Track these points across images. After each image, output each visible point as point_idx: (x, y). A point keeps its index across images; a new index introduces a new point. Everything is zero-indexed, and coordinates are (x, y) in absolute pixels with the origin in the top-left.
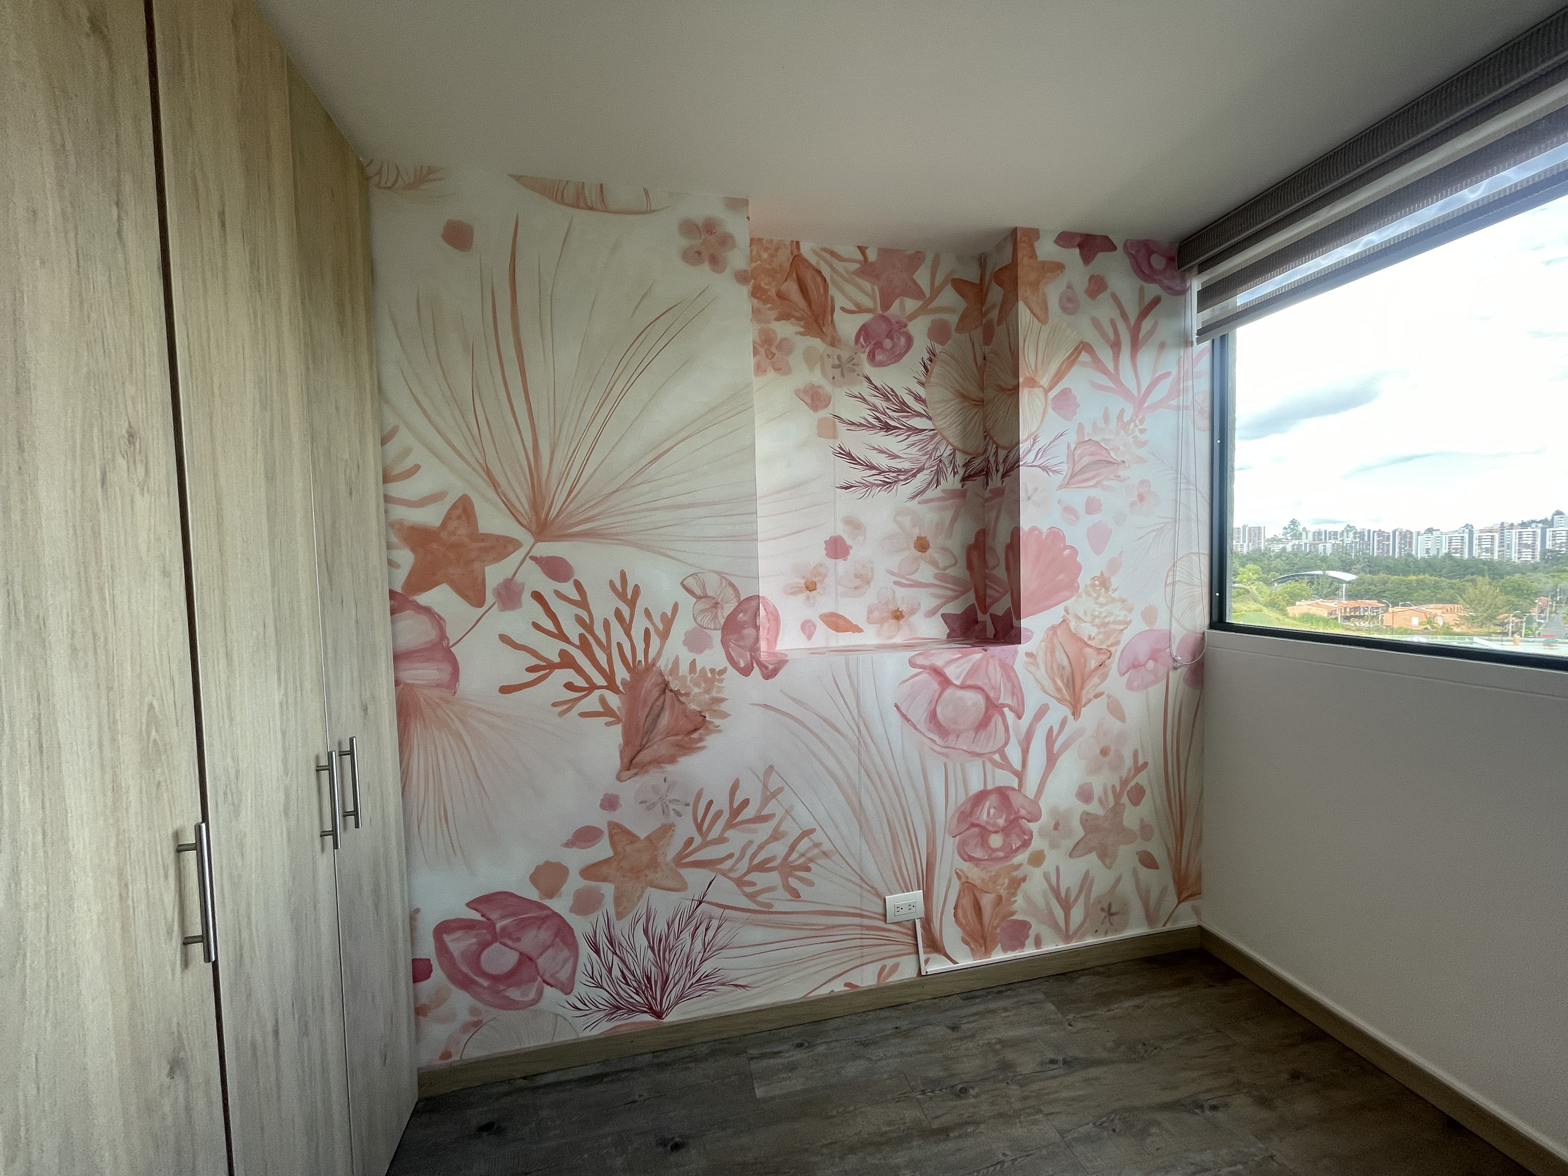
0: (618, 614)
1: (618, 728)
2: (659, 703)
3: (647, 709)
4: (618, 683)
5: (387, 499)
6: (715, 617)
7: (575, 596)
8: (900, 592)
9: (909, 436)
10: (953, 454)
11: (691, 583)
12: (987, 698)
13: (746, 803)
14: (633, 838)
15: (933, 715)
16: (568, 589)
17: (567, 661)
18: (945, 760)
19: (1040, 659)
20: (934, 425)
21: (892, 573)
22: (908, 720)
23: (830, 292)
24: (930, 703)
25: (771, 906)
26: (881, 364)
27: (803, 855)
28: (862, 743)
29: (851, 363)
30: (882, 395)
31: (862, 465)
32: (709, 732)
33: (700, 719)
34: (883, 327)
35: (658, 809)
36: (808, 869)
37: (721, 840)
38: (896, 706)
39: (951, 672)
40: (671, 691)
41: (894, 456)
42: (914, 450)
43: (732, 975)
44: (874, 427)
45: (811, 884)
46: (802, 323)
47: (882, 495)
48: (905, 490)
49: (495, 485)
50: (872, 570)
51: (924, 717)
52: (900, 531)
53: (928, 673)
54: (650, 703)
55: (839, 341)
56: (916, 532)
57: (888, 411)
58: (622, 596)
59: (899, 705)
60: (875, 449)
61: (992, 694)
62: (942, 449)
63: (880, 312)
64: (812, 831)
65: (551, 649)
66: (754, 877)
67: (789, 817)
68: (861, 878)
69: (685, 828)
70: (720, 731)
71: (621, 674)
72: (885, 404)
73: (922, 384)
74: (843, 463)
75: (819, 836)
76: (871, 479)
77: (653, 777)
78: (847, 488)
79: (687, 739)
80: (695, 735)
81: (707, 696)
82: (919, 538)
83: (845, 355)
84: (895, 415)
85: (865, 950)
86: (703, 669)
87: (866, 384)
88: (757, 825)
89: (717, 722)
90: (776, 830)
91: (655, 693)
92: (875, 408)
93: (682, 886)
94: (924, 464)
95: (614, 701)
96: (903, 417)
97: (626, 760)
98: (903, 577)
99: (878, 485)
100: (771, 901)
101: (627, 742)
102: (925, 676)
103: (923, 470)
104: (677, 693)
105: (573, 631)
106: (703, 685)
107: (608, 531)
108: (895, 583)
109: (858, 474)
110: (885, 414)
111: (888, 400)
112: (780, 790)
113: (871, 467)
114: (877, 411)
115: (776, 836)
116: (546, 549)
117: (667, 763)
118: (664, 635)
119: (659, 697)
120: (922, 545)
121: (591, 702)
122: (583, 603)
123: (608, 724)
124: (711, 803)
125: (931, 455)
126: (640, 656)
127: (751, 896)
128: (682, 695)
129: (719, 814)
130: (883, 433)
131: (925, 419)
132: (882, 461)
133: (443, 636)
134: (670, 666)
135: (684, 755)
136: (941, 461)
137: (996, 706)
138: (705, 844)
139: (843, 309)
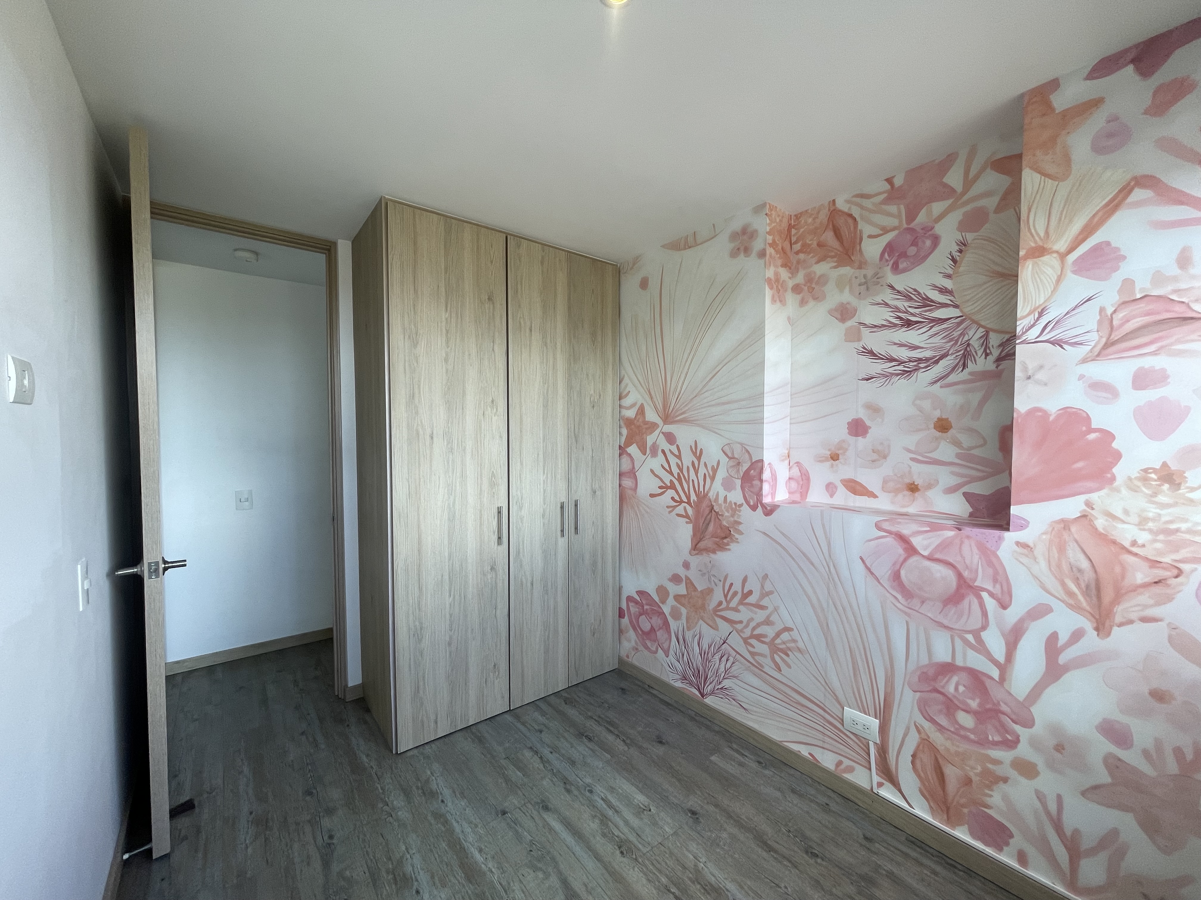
0: (693, 463)
1: (690, 526)
2: (709, 517)
3: (703, 520)
4: (692, 502)
5: (620, 406)
6: (738, 471)
7: (677, 453)
8: (917, 468)
9: (932, 327)
10: (986, 336)
11: (727, 449)
12: (960, 576)
13: (750, 593)
14: (695, 589)
15: (896, 576)
16: (674, 448)
17: (672, 487)
18: (907, 618)
19: (1040, 551)
20: (961, 311)
21: (909, 451)
22: (872, 573)
23: (859, 227)
24: (894, 564)
25: (762, 666)
26: (904, 271)
27: (784, 643)
28: (831, 580)
29: (876, 277)
30: (905, 296)
31: (883, 359)
32: (733, 541)
33: (728, 532)
34: (909, 237)
35: (707, 576)
36: (788, 655)
37: (736, 610)
38: (861, 558)
39: (917, 542)
40: (715, 511)
41: (915, 348)
42: (937, 340)
43: (739, 698)
44: (895, 325)
45: (789, 666)
46: (835, 259)
47: (901, 383)
48: (925, 376)
49: (652, 398)
50: (889, 446)
51: (888, 574)
52: (918, 412)
53: (893, 538)
54: (705, 515)
55: (866, 263)
56: (937, 414)
57: (910, 310)
58: (695, 454)
59: (865, 559)
60: (895, 344)
61: (966, 574)
62: (971, 333)
63: (905, 226)
64: (791, 630)
65: (667, 478)
66: (753, 641)
67: (776, 612)
68: (825, 682)
69: (718, 595)
70: (738, 542)
71: (693, 497)
72: (906, 304)
73: (949, 276)
74: (866, 360)
75: (795, 634)
76: (890, 370)
77: (704, 558)
78: (867, 379)
79: (721, 542)
80: (725, 541)
81: (732, 519)
82: (940, 420)
83: (870, 272)
84: (917, 311)
85: (826, 738)
86: (731, 502)
87: (889, 291)
88: (757, 610)
89: (737, 536)
90: (768, 617)
91: (707, 511)
92: (897, 309)
93: (715, 628)
94: (949, 350)
95: (690, 511)
96: (926, 311)
97: (694, 545)
98: (920, 454)
99: (897, 375)
100: (764, 664)
101: (694, 535)
102: (890, 540)
103: (947, 356)
104: (717, 513)
105: (675, 471)
106: (730, 512)
107: (691, 419)
108: (912, 459)
109: (879, 367)
110: (906, 312)
111: (911, 299)
112: (771, 593)
113: (891, 360)
114: (900, 312)
115: (768, 622)
116: (668, 428)
117: (712, 553)
118: (713, 479)
119: (709, 514)
120: (943, 426)
121: (680, 510)
122: (679, 457)
123: (687, 523)
124: (732, 584)
125: (957, 341)
126: (701, 489)
127: (753, 654)
128: (720, 515)
129: (735, 593)
130: (904, 329)
131: (951, 309)
132: (904, 354)
133: (634, 468)
134: (714, 497)
135: (720, 551)
136: (969, 345)
137: (970, 587)
138: (728, 608)
139: (870, 237)
